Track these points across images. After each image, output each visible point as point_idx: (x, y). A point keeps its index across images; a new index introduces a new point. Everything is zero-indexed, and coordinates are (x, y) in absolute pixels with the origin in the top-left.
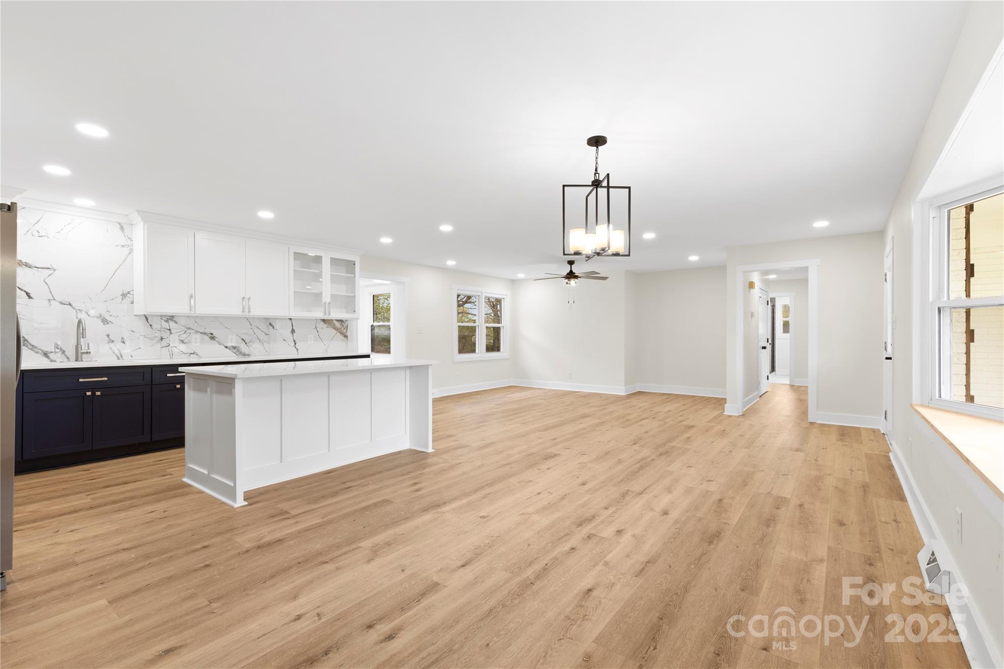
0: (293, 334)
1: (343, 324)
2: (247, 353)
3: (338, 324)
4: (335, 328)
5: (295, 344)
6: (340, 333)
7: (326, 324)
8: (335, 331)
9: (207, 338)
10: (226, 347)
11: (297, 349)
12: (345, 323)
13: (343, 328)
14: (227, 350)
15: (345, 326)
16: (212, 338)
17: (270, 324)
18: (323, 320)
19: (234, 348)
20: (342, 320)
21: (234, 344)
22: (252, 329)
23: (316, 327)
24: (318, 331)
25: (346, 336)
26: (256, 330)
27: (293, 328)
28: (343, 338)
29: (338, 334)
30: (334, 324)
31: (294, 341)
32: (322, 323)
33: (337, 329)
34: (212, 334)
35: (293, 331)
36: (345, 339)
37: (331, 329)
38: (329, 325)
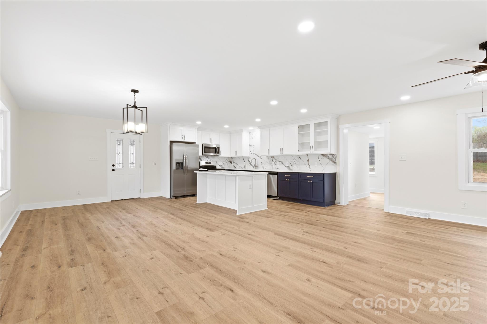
0: (308, 162)
1: (333, 156)
2: (292, 169)
3: (330, 156)
4: (329, 158)
5: (309, 166)
6: (332, 161)
7: (324, 156)
8: (328, 160)
9: (281, 163)
10: (286, 167)
11: (310, 169)
12: (335, 155)
13: (333, 158)
14: (286, 168)
15: (335, 157)
16: (282, 163)
17: (300, 157)
18: (322, 155)
19: (288, 167)
20: (333, 154)
21: (288, 166)
22: (293, 160)
23: (319, 158)
24: (319, 160)
25: (335, 163)
26: (295, 160)
28: (333, 163)
29: (331, 162)
30: (328, 156)
31: (309, 165)
32: (322, 156)
33: (330, 159)
34: (282, 162)
35: (308, 160)
36: (335, 164)
37: (327, 159)
38: (325, 157)
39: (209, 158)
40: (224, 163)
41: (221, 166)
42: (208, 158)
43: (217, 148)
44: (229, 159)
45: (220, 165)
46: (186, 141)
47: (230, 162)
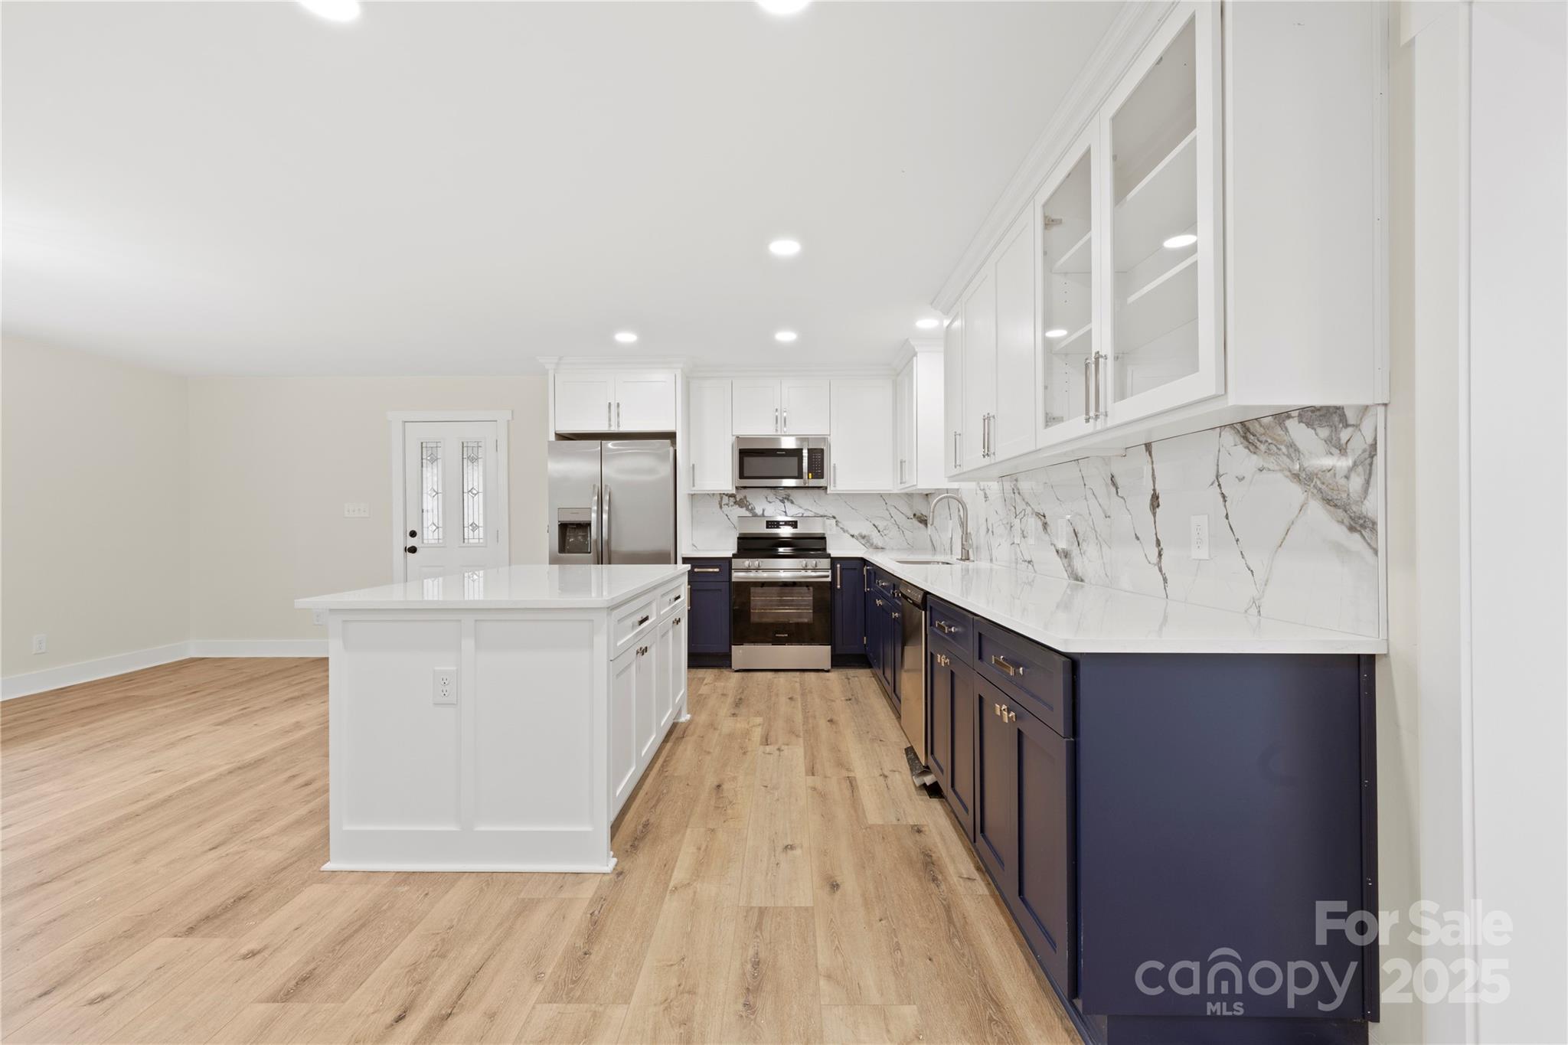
0: (1154, 514)
1: (1345, 435)
2: (1079, 573)
3: (1313, 445)
4: (1298, 471)
6: (1328, 501)
7: (1255, 450)
8: (1295, 494)
10: (1058, 552)
11: (1165, 580)
12: (1357, 426)
13: (1342, 467)
14: (1058, 559)
15: (1356, 446)
16: (1045, 526)
17: (1112, 477)
18: (1244, 428)
19: (1066, 555)
20: (1338, 411)
21: (1064, 545)
22: (1086, 497)
23: (1217, 477)
24: (1224, 496)
25: (1360, 525)
26: (1093, 504)
27: (1154, 490)
28: (1339, 532)
29: (1316, 510)
30: (1292, 442)
31: (1158, 542)
33: (1309, 477)
35: (1155, 502)
36: (1355, 541)
37: (1279, 475)
38: (1268, 452)
39: (792, 502)
40: (881, 525)
41: (864, 537)
42: (788, 504)
43: (805, 453)
44: (911, 507)
45: (856, 533)
46: (626, 427)
47: (915, 522)
